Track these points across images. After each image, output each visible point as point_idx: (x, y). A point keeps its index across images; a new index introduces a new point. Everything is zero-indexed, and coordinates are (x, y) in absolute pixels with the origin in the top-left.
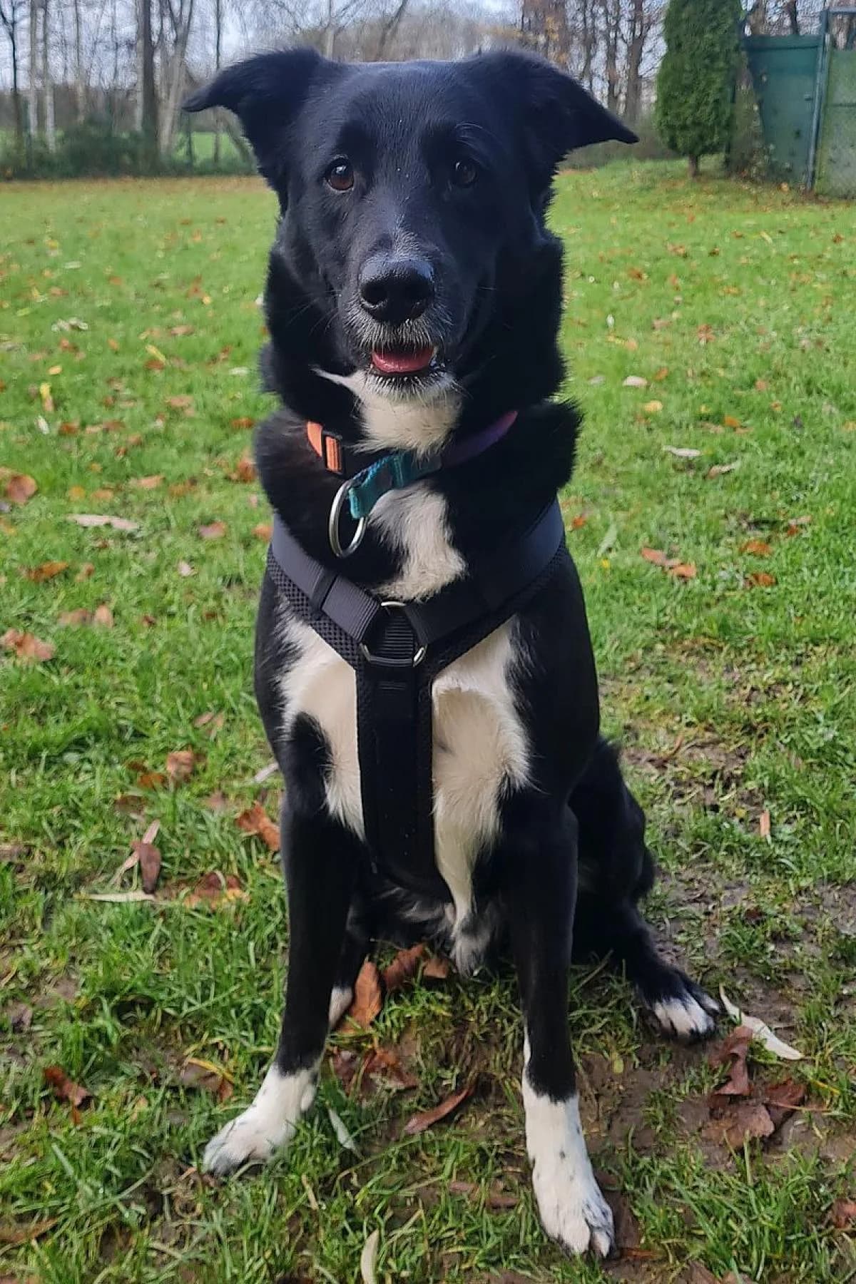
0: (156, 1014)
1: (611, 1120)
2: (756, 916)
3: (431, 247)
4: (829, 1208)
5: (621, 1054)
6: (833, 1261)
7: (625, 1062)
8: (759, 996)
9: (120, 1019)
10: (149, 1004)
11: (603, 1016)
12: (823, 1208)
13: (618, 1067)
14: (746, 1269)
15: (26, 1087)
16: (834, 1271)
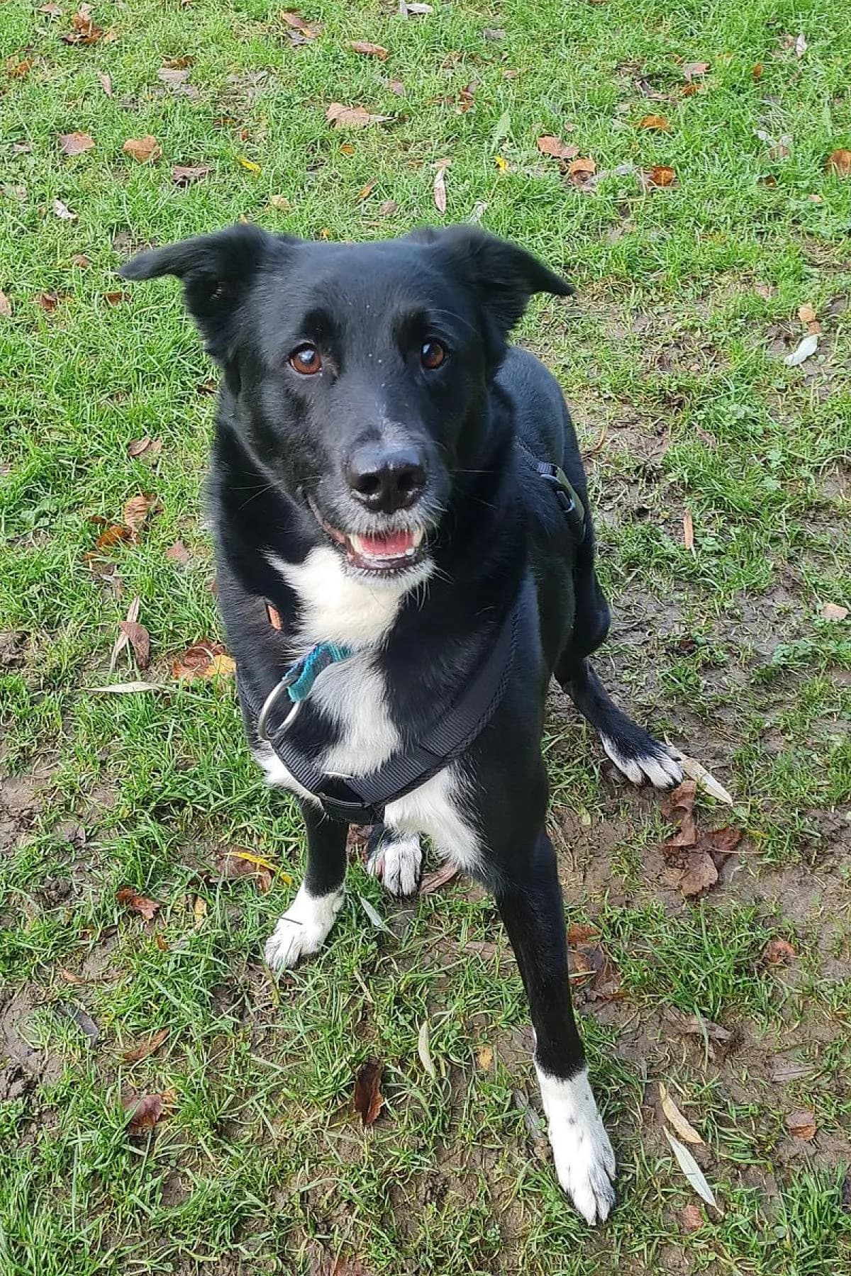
0: (188, 811)
1: (585, 870)
2: (687, 646)
3: (417, 434)
4: (765, 946)
5: (588, 809)
6: (770, 995)
7: (591, 815)
8: (697, 735)
9: (159, 822)
10: (180, 804)
11: (569, 774)
12: (760, 948)
13: (587, 820)
14: (705, 1009)
15: (105, 908)
16: (770, 1001)
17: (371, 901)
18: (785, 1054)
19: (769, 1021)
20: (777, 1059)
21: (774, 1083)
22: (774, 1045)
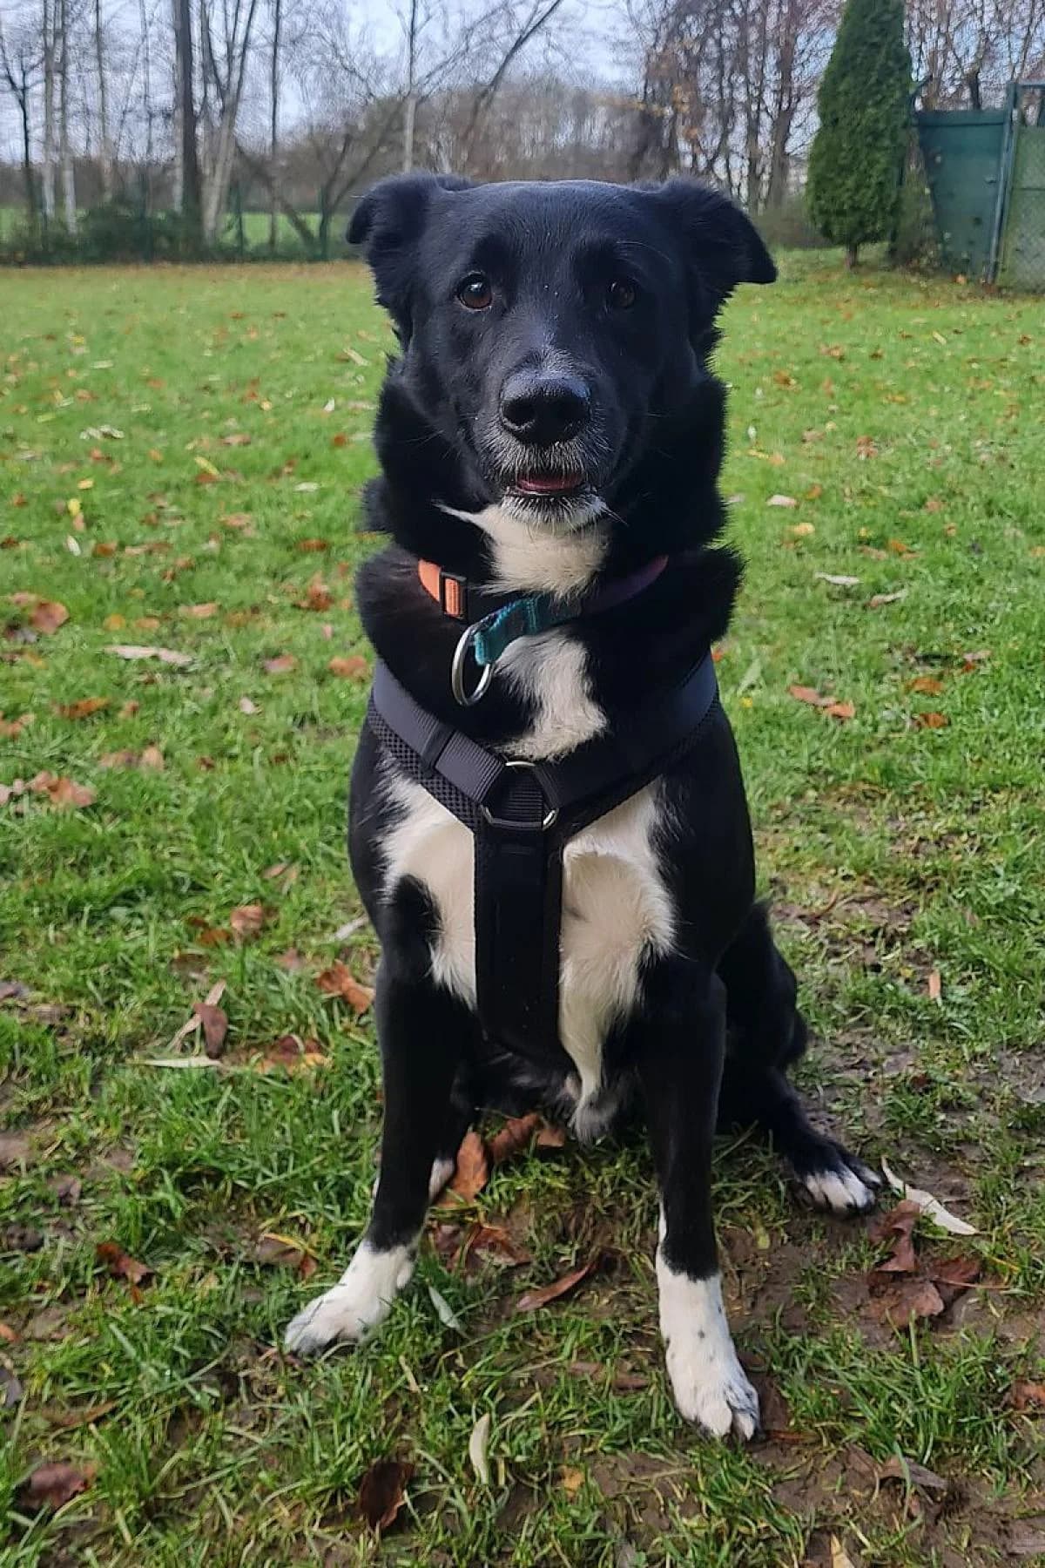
0: (226, 1186)
1: (756, 1298)
2: (924, 1084)
4: (1007, 1390)
5: (767, 1228)
6: (1010, 1444)
7: (771, 1237)
8: (927, 1168)
9: (184, 1191)
10: (217, 1176)
11: (746, 1189)
12: (1000, 1390)
13: (764, 1242)
14: (912, 1452)
15: (77, 1263)
16: (1012, 1452)
17: (446, 1298)
18: (1031, 1522)
19: (1008, 1480)
20: (1018, 1527)
21: (1012, 1555)
22: (1015, 1511)
